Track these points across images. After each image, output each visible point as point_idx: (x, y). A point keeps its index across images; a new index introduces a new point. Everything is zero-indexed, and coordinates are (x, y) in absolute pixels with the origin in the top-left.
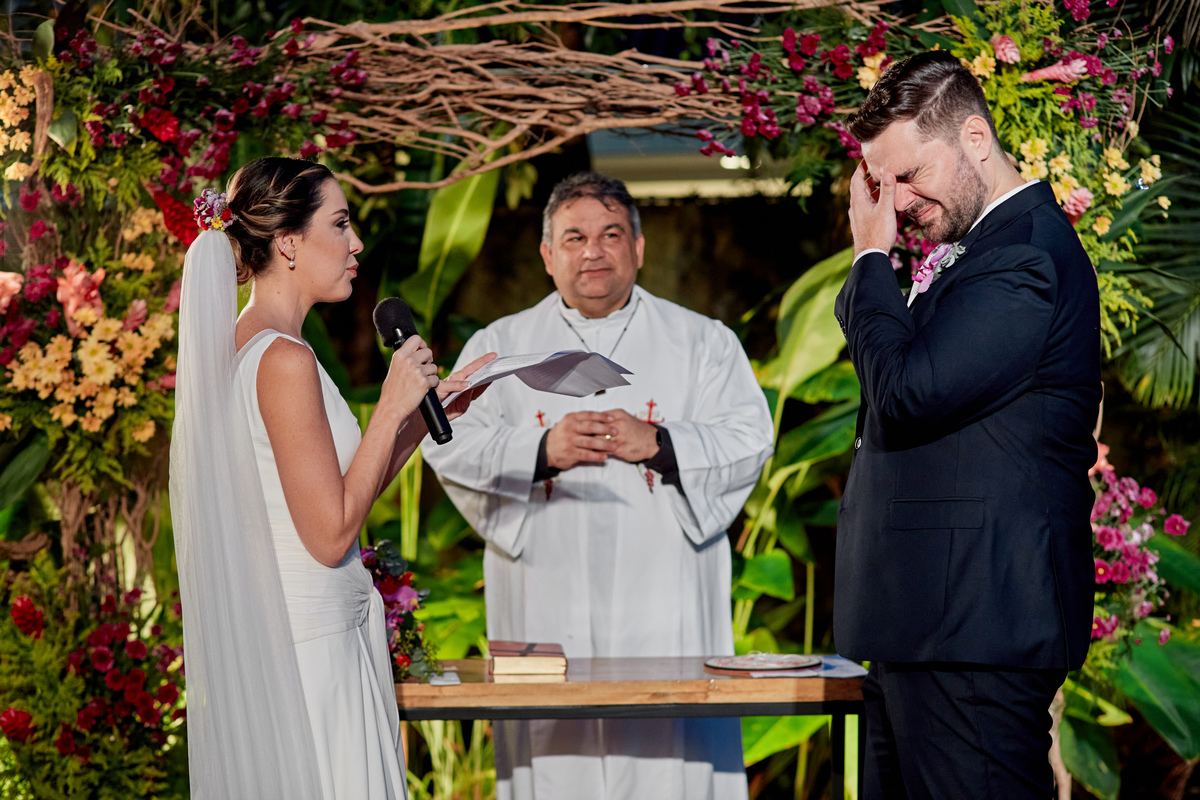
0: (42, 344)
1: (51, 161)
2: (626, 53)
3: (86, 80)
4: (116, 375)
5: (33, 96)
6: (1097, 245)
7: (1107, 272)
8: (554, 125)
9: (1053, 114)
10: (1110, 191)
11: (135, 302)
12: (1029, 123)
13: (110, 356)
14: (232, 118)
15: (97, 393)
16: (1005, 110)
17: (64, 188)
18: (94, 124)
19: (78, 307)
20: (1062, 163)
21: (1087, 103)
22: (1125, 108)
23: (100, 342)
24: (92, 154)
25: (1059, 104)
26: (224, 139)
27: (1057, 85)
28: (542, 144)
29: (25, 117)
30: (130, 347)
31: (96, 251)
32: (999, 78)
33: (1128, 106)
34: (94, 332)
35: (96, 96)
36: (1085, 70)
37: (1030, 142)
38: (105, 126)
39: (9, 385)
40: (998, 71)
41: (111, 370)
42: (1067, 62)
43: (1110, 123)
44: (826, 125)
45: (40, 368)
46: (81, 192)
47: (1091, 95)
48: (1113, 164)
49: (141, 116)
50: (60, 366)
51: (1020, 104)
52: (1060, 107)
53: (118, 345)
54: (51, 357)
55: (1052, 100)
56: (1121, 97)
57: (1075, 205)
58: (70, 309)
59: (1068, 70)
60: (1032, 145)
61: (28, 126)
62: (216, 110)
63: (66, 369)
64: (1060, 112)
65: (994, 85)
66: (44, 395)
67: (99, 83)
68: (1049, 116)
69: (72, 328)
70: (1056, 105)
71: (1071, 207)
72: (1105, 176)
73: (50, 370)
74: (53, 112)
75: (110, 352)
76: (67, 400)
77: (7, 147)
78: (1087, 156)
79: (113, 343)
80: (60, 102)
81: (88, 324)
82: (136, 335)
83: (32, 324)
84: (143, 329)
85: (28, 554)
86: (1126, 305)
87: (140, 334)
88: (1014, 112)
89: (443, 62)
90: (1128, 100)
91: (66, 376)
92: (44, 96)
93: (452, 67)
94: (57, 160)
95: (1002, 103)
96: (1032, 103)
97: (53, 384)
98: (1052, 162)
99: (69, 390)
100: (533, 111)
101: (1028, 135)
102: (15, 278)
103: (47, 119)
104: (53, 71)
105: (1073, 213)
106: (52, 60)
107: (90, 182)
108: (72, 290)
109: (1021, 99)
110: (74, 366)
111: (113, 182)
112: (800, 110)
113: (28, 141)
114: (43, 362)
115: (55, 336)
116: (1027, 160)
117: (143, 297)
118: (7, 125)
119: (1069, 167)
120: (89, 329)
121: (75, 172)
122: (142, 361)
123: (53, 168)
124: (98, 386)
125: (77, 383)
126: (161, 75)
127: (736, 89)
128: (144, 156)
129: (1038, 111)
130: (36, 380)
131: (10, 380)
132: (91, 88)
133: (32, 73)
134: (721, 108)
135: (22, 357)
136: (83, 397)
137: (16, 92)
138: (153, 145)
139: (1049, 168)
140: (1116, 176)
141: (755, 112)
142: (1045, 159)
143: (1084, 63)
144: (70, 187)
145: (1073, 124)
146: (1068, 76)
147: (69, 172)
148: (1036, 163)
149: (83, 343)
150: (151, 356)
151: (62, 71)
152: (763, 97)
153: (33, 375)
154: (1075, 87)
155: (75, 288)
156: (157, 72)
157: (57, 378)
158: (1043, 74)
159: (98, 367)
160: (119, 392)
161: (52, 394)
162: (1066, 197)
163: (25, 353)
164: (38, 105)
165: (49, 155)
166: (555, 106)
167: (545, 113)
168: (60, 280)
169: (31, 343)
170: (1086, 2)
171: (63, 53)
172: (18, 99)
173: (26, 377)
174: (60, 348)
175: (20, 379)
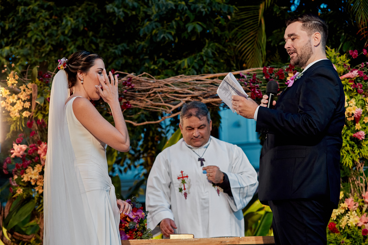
0: (33, 167)
1: (37, 113)
5: (31, 92)
17: (40, 121)
20: (353, 102)
21: (360, 86)
25: (351, 86)
27: (349, 80)
29: (29, 98)
39: (22, 180)
42: (352, 71)
45: (32, 174)
47: (361, 83)
50: (38, 173)
52: (351, 87)
54: (35, 171)
55: (348, 85)
57: (357, 114)
58: (42, 156)
59: (352, 73)
61: (30, 100)
63: (40, 174)
64: (351, 88)
68: (348, 90)
69: (42, 162)
70: (350, 86)
71: (356, 115)
72: (366, 106)
73: (35, 175)
74: (37, 96)
76: (40, 185)
77: (23, 107)
85: (28, 239)
91: (40, 176)
92: (35, 91)
94: (39, 112)
97: (36, 179)
98: (349, 102)
100: (187, 97)
102: (25, 146)
103: (36, 98)
104: (38, 84)
105: (357, 117)
106: (37, 80)
108: (42, 150)
110: (42, 173)
113: (30, 105)
114: (33, 172)
115: (37, 165)
118: (23, 100)
119: (355, 103)
123: (38, 114)
130: (31, 178)
131: (23, 178)
133: (31, 85)
135: (27, 172)
137: (26, 91)
139: (348, 104)
141: (254, 91)
142: (347, 101)
143: (357, 71)
146: (352, 75)
147: (42, 115)
151: (41, 84)
152: (257, 87)
153: (29, 177)
154: (355, 80)
155: (43, 149)
157: (37, 177)
158: (345, 76)
161: (36, 184)
162: (354, 112)
163: (27, 170)
164: (33, 94)
165: (37, 110)
166: (193, 95)
167: (190, 97)
168: (39, 148)
169: (30, 167)
170: (356, 53)
171: (41, 78)
172: (27, 93)
173: (28, 177)
174: (38, 168)
175: (25, 178)
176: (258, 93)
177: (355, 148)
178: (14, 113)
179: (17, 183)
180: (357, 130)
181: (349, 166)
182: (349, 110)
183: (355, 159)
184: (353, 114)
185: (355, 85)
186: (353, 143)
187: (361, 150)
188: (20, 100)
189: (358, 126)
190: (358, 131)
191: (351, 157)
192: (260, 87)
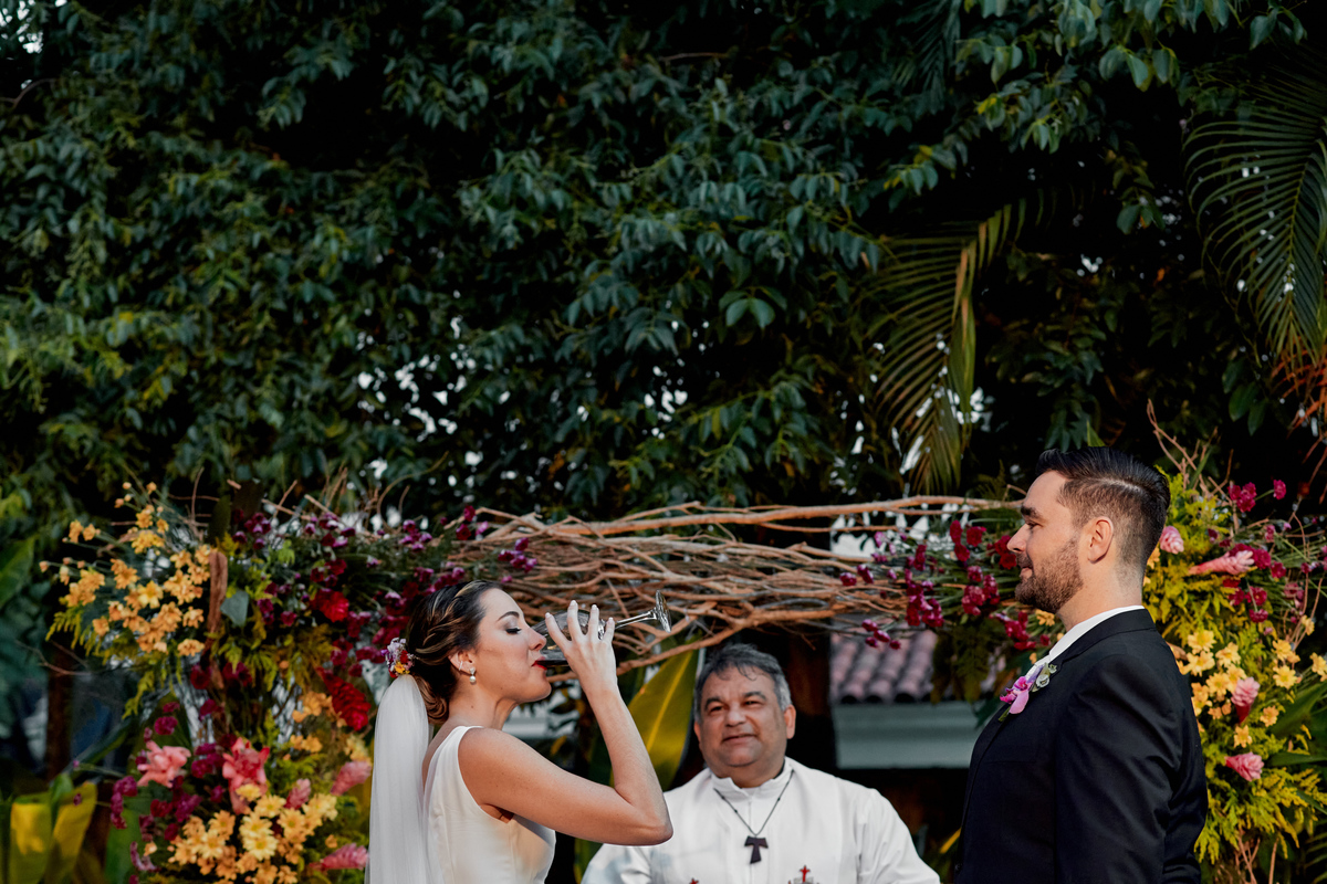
0: (206, 820)
1: (222, 641)
2: (796, 547)
3: (261, 562)
4: (277, 851)
5: (207, 575)
6: (1266, 737)
7: (1280, 768)
8: (722, 616)
9: (1221, 606)
10: (1279, 683)
11: (299, 782)
12: (1196, 615)
13: (271, 832)
14: (402, 602)
15: (257, 869)
16: (1172, 602)
17: (234, 667)
18: (265, 603)
19: (243, 784)
20: (1231, 655)
21: (1258, 598)
22: (1297, 603)
23: (262, 818)
24: (264, 635)
25: (1228, 597)
26: (395, 623)
27: (1224, 578)
28: (710, 636)
29: (199, 596)
30: (292, 824)
31: (265, 731)
32: (1166, 570)
33: (1301, 600)
34: (257, 808)
35: (269, 576)
36: (1252, 561)
37: (1196, 634)
38: (277, 605)
39: (172, 860)
40: (1164, 563)
41: (271, 846)
42: (1233, 554)
43: (1285, 619)
44: (992, 615)
45: (203, 843)
46: (253, 673)
47: (1261, 589)
48: (1282, 657)
49: (312, 598)
50: (222, 842)
51: (1186, 597)
52: (1228, 601)
53: (279, 822)
54: (214, 832)
55: (1220, 593)
56: (1292, 592)
57: (1242, 696)
58: (235, 785)
59: (1235, 560)
60: (1200, 637)
61: (203, 604)
62: (386, 592)
63: (228, 843)
64: (1230, 605)
65: (1162, 578)
66: (205, 871)
67: (272, 565)
68: (1219, 610)
69: (236, 804)
70: (1224, 598)
71: (1238, 698)
72: (1275, 669)
73: (212, 844)
74: (228, 588)
75: (271, 828)
76: (228, 876)
77: (180, 624)
78: (1258, 650)
79: (274, 820)
80: (234, 583)
81: (250, 799)
82: (298, 812)
83: (196, 801)
84: (306, 808)
86: (1299, 801)
87: (303, 813)
88: (1182, 604)
89: (613, 553)
90: (1299, 594)
91: (227, 850)
92: (219, 573)
93: (621, 557)
94: (230, 638)
95: (1168, 595)
96: (1201, 596)
97: (215, 859)
98: (1219, 654)
99: (229, 867)
100: (702, 602)
101: (1196, 626)
102: (182, 753)
104: (228, 551)
105: (1241, 704)
106: (228, 540)
107: (261, 662)
108: (237, 766)
109: (1189, 592)
110: (235, 841)
111: (284, 664)
112: (965, 600)
113: (201, 618)
114: (205, 837)
115: (219, 812)
116: (1194, 652)
117: (308, 775)
118: (181, 602)
119: (1237, 658)
120: (253, 805)
121: (246, 652)
122: (303, 838)
123: (226, 646)
124: (258, 862)
125: (237, 859)
126: (333, 557)
127: (902, 581)
128: (315, 638)
129: (1206, 604)
130: (198, 855)
131: (173, 854)
132: (265, 568)
133: (207, 552)
134: (888, 600)
135: (186, 833)
136: (243, 871)
137: (190, 570)
138: (324, 628)
139: (1216, 659)
140: (1285, 669)
141: (918, 602)
142: (1211, 650)
143: (1250, 554)
144: (240, 665)
145: (1243, 619)
146: (1234, 568)
147: (240, 651)
148: (1203, 654)
149: (246, 819)
150: (312, 834)
151: (238, 552)
152: (928, 587)
153: (194, 850)
154: (1242, 579)
156: (329, 554)
157: (219, 852)
158: (1211, 566)
159: (259, 843)
160: (279, 871)
161: (213, 871)
162: (1231, 688)
163: (189, 828)
164: (213, 584)
165: (223, 632)
166: (723, 597)
167: (714, 604)
168: (227, 756)
169: (195, 819)
170: (1251, 493)
171: (238, 533)
172: (193, 578)
173: (188, 852)
174: (223, 823)
175: (182, 853)
176: (929, 612)
177: (1228, 804)
178: (151, 640)
179: (154, 863)
180: (1240, 747)
181: (1207, 854)
182: (1217, 684)
183: (1227, 836)
184: (1229, 695)
185: (1240, 598)
186: (1224, 784)
187: (1249, 807)
188: (172, 604)
189: (1243, 735)
190: (1240, 750)
191: (1217, 828)
192: (938, 585)
